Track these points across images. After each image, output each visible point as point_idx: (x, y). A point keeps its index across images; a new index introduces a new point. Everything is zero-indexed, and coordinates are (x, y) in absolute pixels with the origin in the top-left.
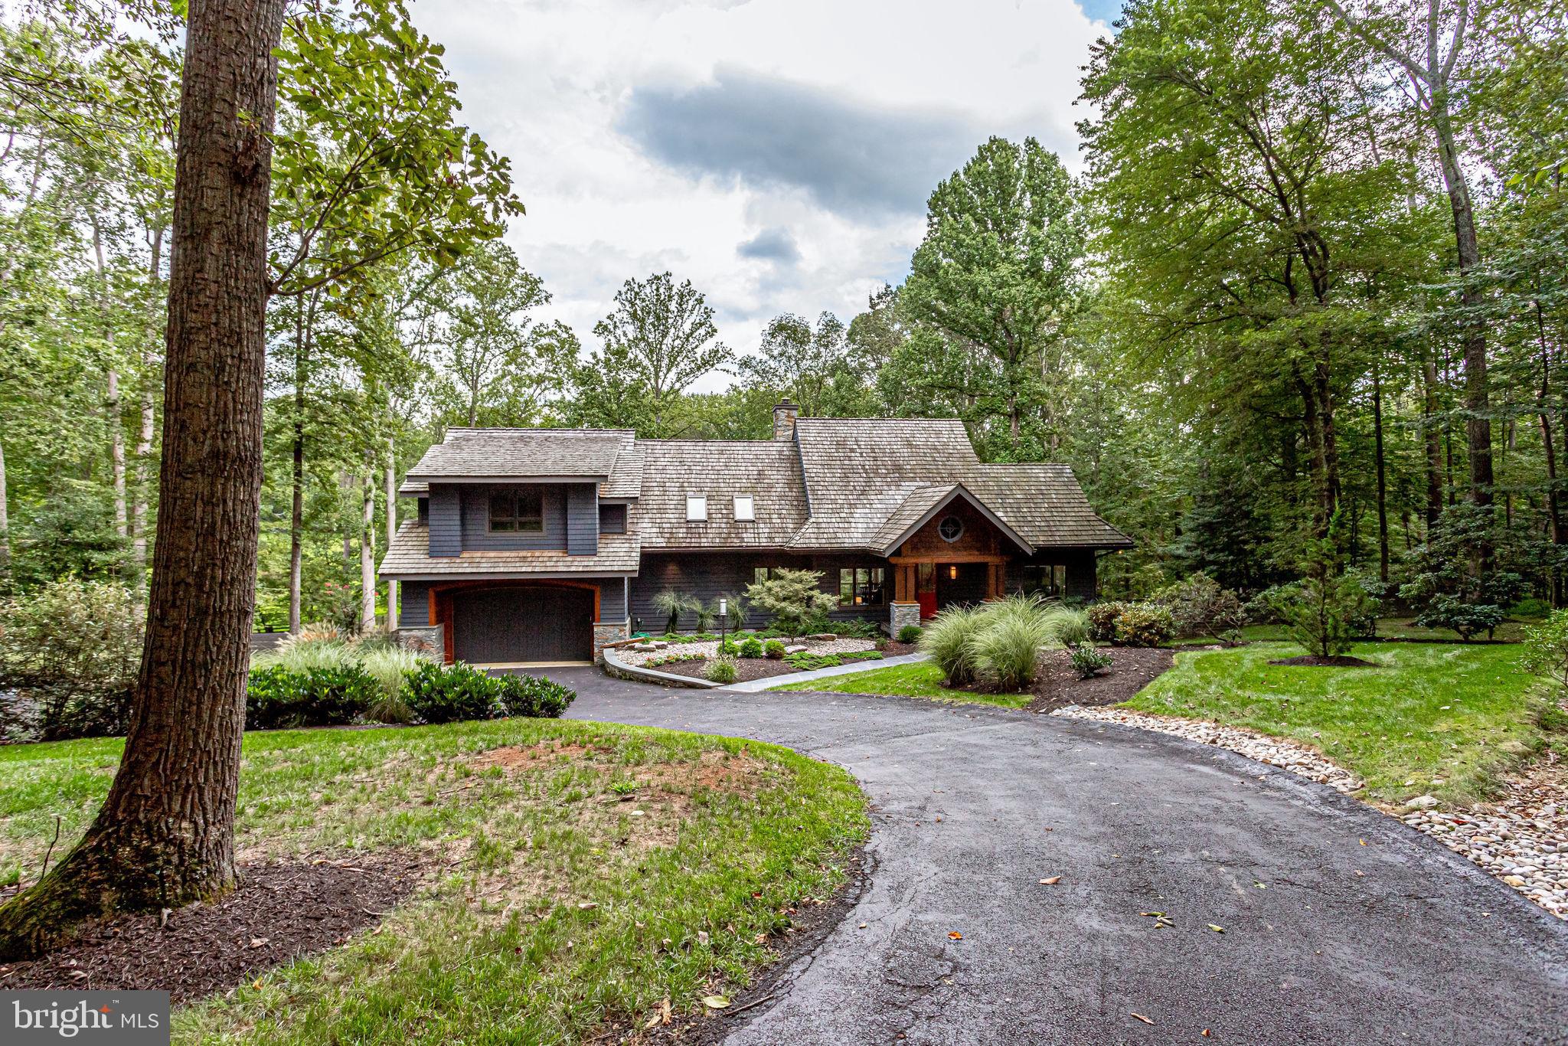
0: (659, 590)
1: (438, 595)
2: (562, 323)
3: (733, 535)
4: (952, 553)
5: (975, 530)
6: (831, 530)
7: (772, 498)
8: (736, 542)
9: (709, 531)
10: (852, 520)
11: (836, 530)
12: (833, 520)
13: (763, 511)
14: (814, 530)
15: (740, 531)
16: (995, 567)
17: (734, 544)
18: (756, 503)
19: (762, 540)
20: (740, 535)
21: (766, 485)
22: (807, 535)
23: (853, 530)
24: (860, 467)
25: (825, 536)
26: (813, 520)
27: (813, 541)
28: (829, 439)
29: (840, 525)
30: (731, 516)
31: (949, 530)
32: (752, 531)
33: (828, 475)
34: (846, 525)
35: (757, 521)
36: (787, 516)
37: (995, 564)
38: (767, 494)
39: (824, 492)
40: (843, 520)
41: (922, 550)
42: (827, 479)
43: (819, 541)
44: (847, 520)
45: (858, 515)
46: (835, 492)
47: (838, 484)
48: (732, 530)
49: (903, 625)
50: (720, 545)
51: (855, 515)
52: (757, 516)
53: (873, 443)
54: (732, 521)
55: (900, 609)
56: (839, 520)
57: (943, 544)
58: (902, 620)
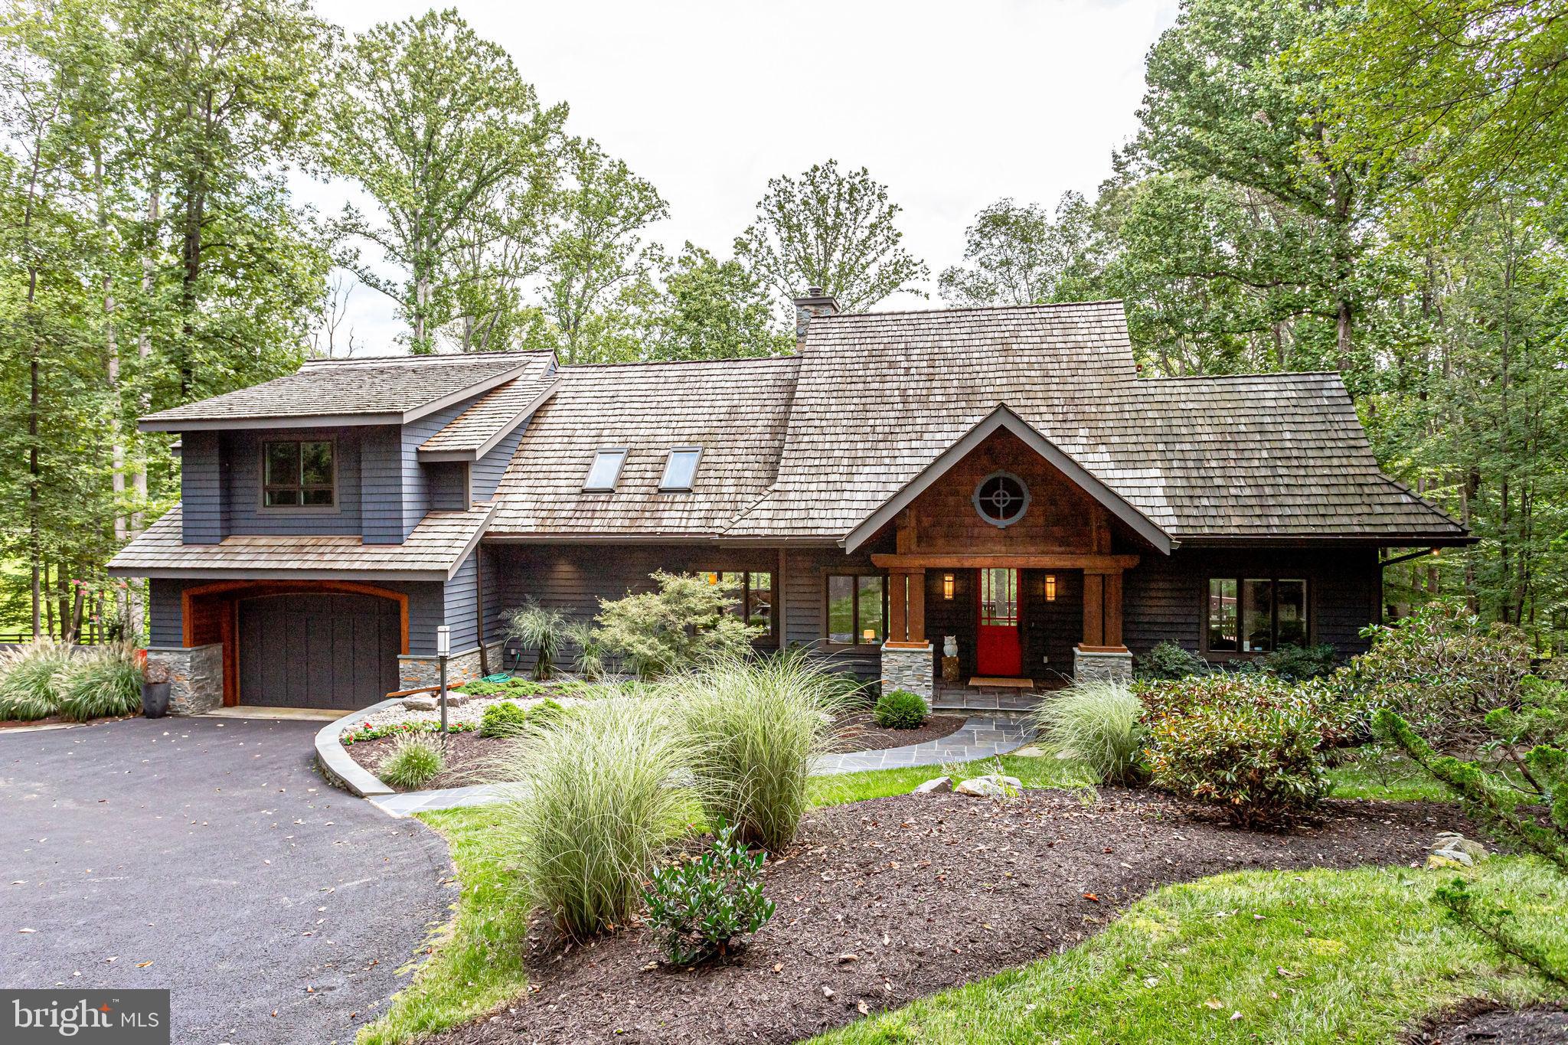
0: (519, 605)
1: (196, 600)
2: (696, 246)
3: (647, 514)
4: (1004, 549)
5: (1053, 502)
6: (803, 505)
7: (736, 451)
8: (648, 526)
9: (611, 506)
10: (849, 486)
11: (810, 504)
12: (813, 487)
13: (712, 473)
14: (772, 505)
15: (662, 506)
16: (1099, 579)
17: (643, 530)
18: (705, 459)
19: (691, 523)
20: (658, 515)
21: (733, 430)
22: (755, 514)
23: (843, 504)
24: (897, 393)
25: (789, 515)
26: (777, 486)
27: (763, 524)
28: (858, 347)
29: (823, 496)
30: (656, 482)
31: (998, 502)
32: (681, 507)
33: (834, 408)
34: (834, 496)
35: (695, 490)
36: (749, 482)
37: (1100, 572)
38: (730, 444)
39: (816, 438)
40: (831, 487)
41: (941, 542)
42: (828, 416)
43: (775, 524)
44: (838, 486)
45: (863, 478)
46: (834, 438)
47: (845, 422)
48: (648, 506)
49: (896, 689)
50: (620, 530)
51: (856, 478)
52: (699, 482)
53: (936, 350)
54: (654, 490)
55: (891, 656)
56: (823, 486)
57: (985, 531)
58: (897, 679)
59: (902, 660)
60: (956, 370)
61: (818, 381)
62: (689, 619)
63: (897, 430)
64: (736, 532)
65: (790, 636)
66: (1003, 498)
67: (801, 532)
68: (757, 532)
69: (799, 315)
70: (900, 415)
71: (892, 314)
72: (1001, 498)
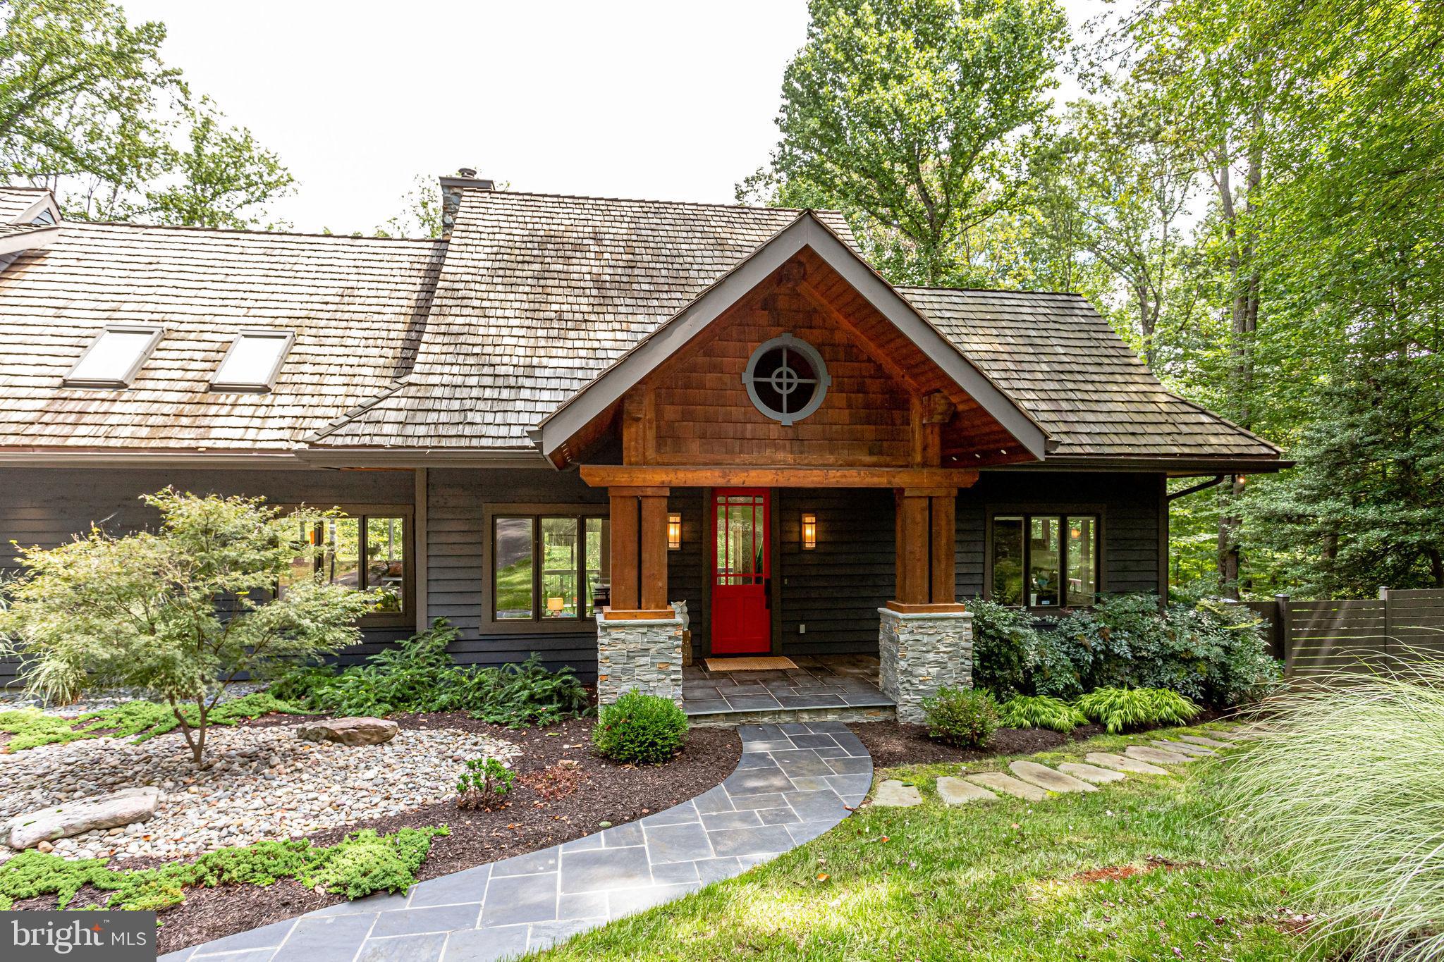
3: (184, 421)
4: (790, 458)
5: (861, 389)
6: (456, 405)
7: (349, 342)
8: (185, 438)
9: (117, 407)
10: (528, 382)
11: (468, 404)
12: (473, 381)
13: (307, 368)
14: (403, 403)
15: (213, 410)
16: (925, 503)
17: (172, 444)
18: (297, 349)
19: (264, 435)
20: (206, 421)
21: (347, 316)
22: (376, 415)
23: (520, 405)
24: (588, 277)
25: (433, 417)
26: (412, 378)
27: (387, 429)
28: (530, 226)
29: (488, 393)
30: (209, 376)
31: (780, 385)
32: (249, 411)
33: (500, 288)
34: (505, 394)
35: (274, 388)
36: (368, 381)
37: (926, 493)
38: (340, 333)
39: (474, 321)
40: (500, 382)
41: (695, 446)
42: (492, 296)
43: (409, 430)
44: (512, 381)
45: (548, 373)
46: (502, 322)
47: (517, 305)
48: (187, 409)
49: (625, 687)
50: (128, 443)
51: (538, 372)
52: (284, 378)
53: (634, 237)
54: (202, 387)
55: (615, 634)
56: (488, 381)
57: (761, 430)
58: (624, 671)
59: (634, 639)
60: (662, 259)
61: (475, 256)
62: (219, 579)
63: (593, 317)
64: (339, 441)
65: (434, 611)
66: (784, 381)
67: (454, 442)
68: (377, 441)
69: (446, 199)
70: (596, 301)
71: (573, 197)
72: (785, 380)
